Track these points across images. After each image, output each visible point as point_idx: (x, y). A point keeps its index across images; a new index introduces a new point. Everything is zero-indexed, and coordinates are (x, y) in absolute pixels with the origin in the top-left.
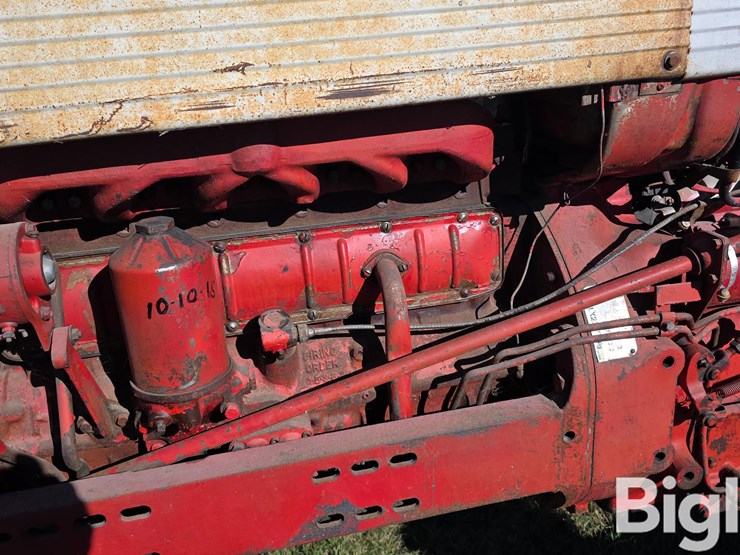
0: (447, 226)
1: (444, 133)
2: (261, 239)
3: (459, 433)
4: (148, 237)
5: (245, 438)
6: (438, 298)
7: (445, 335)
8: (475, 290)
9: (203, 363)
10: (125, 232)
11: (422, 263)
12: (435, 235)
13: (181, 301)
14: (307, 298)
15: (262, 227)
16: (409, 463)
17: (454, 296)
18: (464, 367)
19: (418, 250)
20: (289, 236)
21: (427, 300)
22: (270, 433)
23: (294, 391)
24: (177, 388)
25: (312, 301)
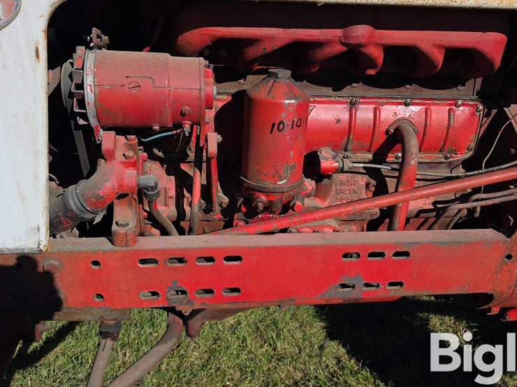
0: (448, 108)
1: (481, 36)
2: (326, 99)
3: (440, 243)
4: (277, 80)
5: (299, 226)
6: (429, 157)
7: (429, 183)
8: (454, 156)
9: (294, 170)
10: (242, 81)
11: (427, 131)
12: (439, 114)
13: (293, 125)
14: (347, 144)
15: (328, 91)
16: (404, 258)
17: (439, 157)
18: (439, 206)
19: (426, 121)
20: (344, 100)
21: (422, 157)
22: (315, 226)
23: (326, 204)
24: (276, 183)
25: (350, 147)
